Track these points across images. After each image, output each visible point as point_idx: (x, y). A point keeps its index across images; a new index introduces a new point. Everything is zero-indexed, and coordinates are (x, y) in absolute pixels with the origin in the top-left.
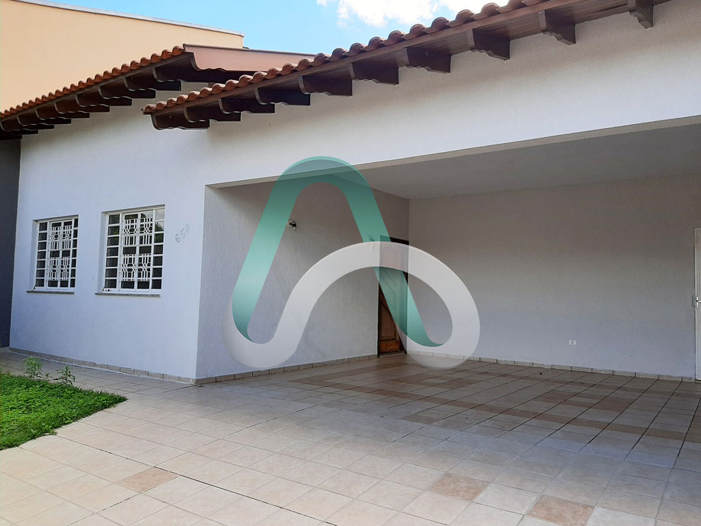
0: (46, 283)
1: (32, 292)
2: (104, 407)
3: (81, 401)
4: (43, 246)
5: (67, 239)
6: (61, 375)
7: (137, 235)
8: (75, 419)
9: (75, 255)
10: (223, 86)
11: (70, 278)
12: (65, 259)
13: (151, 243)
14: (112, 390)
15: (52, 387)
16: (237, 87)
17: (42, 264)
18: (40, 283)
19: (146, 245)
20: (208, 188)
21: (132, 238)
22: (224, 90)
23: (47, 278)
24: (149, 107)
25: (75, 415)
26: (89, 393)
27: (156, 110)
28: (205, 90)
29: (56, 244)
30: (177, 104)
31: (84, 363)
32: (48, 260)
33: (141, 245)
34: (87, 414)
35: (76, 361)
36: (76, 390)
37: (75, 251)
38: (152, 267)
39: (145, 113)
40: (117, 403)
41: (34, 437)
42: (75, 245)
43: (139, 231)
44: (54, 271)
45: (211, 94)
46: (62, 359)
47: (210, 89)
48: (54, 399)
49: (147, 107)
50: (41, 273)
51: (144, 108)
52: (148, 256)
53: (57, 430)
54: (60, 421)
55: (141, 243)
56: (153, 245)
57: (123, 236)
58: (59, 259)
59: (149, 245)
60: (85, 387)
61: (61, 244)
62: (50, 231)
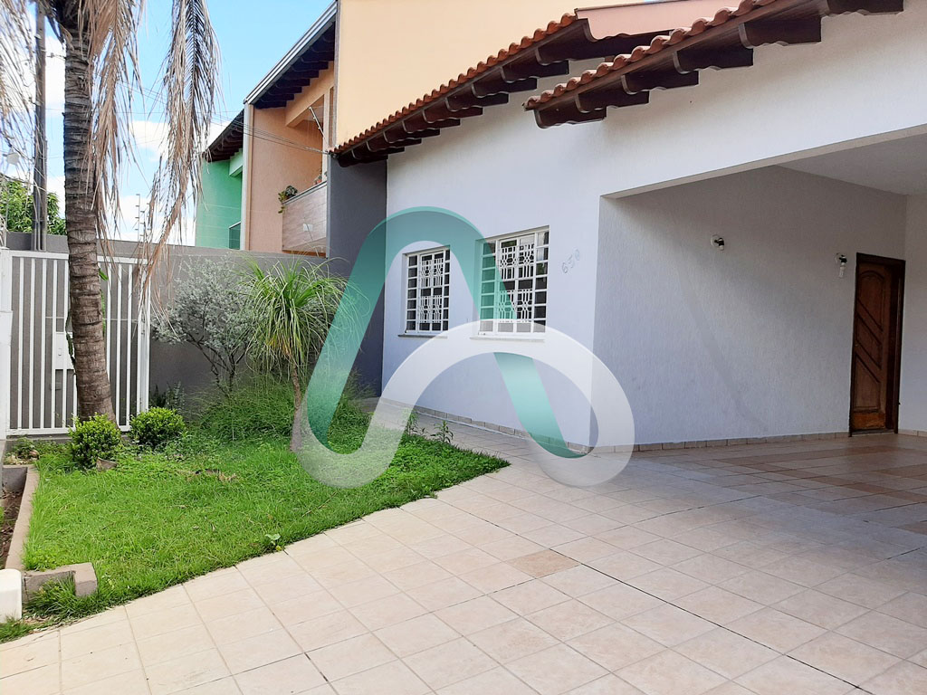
0: (417, 326)
1: (404, 336)
2: (486, 471)
3: (461, 461)
4: (414, 283)
5: (438, 275)
6: (438, 431)
7: (516, 266)
8: (456, 482)
9: (447, 293)
10: (627, 56)
11: (442, 320)
12: (437, 298)
13: (532, 275)
14: (492, 451)
15: (429, 444)
16: (647, 55)
17: (413, 304)
18: (412, 326)
19: (526, 278)
20: (604, 200)
21: (510, 270)
22: (629, 63)
23: (418, 320)
24: (532, 101)
25: (455, 477)
26: (468, 454)
27: (541, 103)
28: (603, 66)
29: (427, 280)
30: (566, 92)
31: (459, 418)
32: (419, 299)
33: (521, 279)
34: (469, 478)
35: (452, 416)
36: (454, 449)
37: (447, 288)
38: (533, 305)
39: (528, 109)
40: (500, 467)
41: (414, 499)
42: (447, 282)
43: (518, 262)
44: (426, 312)
45: (611, 71)
46: (437, 413)
47: (610, 64)
48: (432, 457)
49: (530, 101)
50: (413, 315)
51: (526, 103)
52: (529, 292)
53: (437, 493)
54: (439, 484)
55: (521, 276)
56: (535, 277)
57: (500, 269)
58: (430, 298)
59: (530, 278)
60: (463, 447)
61: (432, 280)
62: (420, 266)
